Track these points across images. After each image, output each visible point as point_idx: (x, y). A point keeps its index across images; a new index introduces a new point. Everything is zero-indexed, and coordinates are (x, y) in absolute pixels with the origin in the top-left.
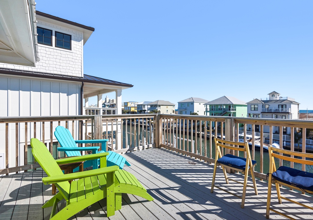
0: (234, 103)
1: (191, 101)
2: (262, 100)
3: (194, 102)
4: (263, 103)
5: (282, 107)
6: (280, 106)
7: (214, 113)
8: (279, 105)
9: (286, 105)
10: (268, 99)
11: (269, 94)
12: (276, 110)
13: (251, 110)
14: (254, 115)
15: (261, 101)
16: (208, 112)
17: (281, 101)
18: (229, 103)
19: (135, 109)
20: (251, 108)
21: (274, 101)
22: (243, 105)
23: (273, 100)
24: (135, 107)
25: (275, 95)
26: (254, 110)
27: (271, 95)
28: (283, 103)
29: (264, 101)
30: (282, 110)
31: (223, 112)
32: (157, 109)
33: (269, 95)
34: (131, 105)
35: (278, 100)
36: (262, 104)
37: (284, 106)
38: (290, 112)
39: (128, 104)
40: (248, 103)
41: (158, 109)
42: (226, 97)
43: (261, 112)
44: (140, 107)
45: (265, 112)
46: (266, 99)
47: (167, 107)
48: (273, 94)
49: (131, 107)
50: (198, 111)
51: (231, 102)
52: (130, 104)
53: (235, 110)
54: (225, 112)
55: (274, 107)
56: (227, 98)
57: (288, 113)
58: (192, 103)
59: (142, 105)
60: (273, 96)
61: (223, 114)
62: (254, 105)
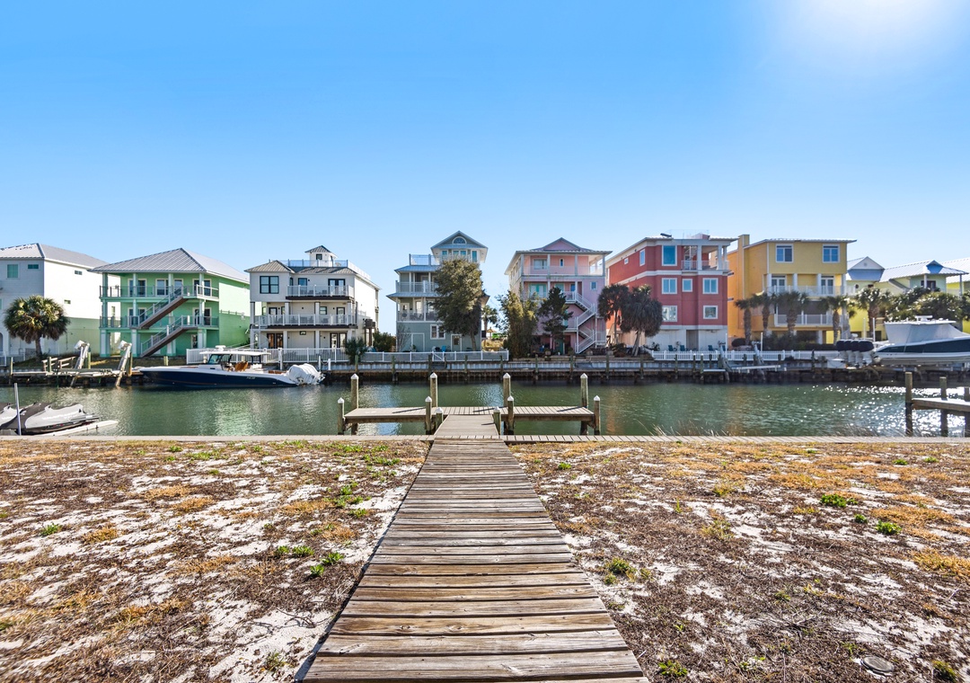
0: (210, 269)
1: (29, 253)
2: (291, 265)
4: (293, 272)
5: (337, 284)
6: (333, 283)
7: (137, 304)
8: (329, 280)
9: (344, 280)
10: (306, 265)
11: (310, 251)
12: (324, 291)
13: (260, 292)
15: (288, 266)
16: (114, 300)
17: (334, 270)
18: (191, 268)
20: (261, 285)
21: (320, 271)
23: (318, 267)
25: (323, 254)
26: (270, 292)
27: (314, 254)
28: (337, 275)
29: (296, 269)
30: (336, 290)
31: (171, 300)
33: (308, 254)
35: (328, 268)
36: (290, 274)
37: (341, 283)
38: (351, 295)
40: (251, 272)
42: (184, 252)
43: (287, 298)
45: (297, 298)
46: (300, 264)
48: (319, 252)
51: (199, 265)
53: (216, 294)
54: (177, 299)
55: (317, 284)
56: (189, 256)
57: (348, 298)
60: (319, 257)
61: (169, 305)
62: (269, 277)
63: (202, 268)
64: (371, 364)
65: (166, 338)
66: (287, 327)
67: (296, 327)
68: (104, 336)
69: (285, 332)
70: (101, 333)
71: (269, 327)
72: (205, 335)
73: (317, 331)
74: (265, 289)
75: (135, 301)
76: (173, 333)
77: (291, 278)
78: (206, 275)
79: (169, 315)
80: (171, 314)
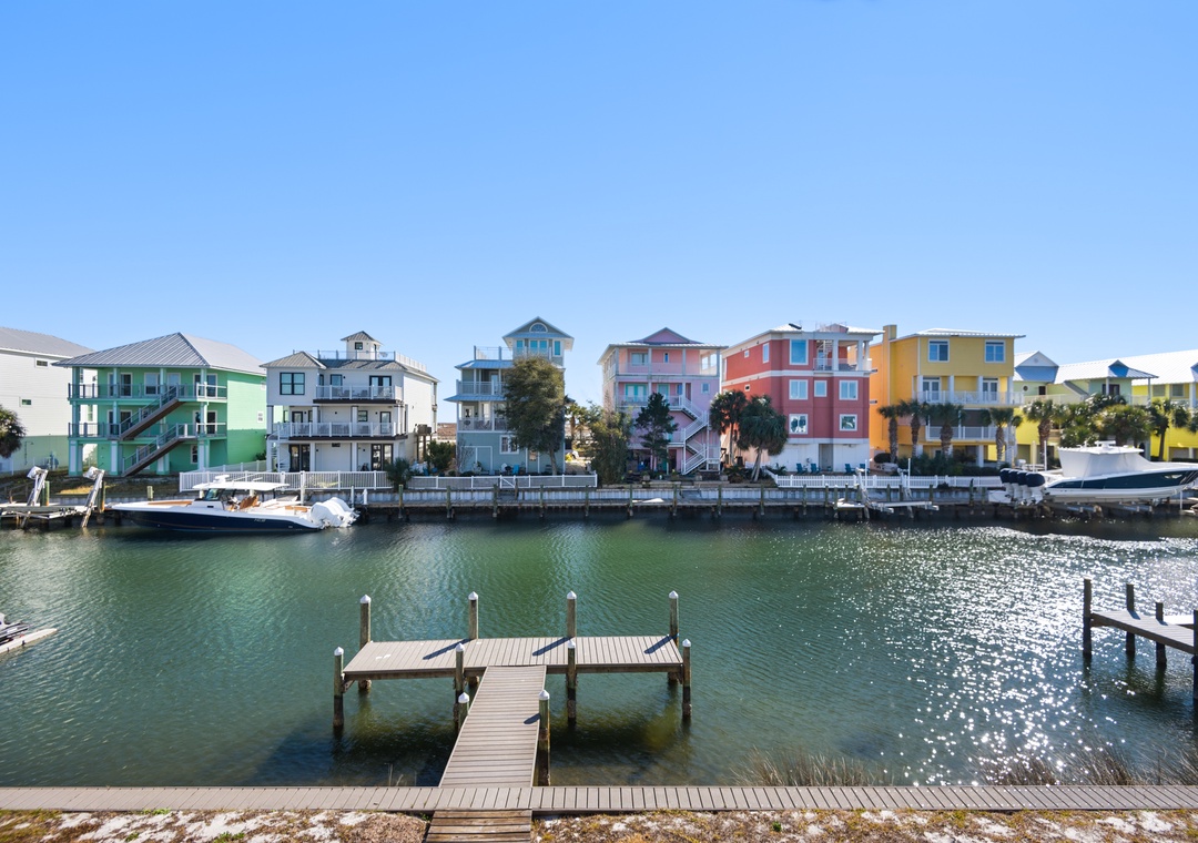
0: (215, 363)
2: (322, 358)
4: (323, 367)
5: (381, 383)
6: (375, 381)
7: (119, 406)
8: (371, 377)
9: (390, 377)
10: (343, 356)
11: (347, 339)
12: (364, 392)
13: (280, 393)
14: (293, 413)
15: (319, 360)
16: (90, 402)
17: (378, 364)
18: (190, 361)
20: (281, 384)
21: (358, 364)
22: (263, 378)
23: (356, 360)
25: (364, 343)
26: (293, 393)
27: (352, 343)
28: (382, 371)
29: (328, 363)
30: (380, 391)
31: (164, 402)
33: (345, 343)
35: (370, 361)
36: (320, 369)
37: (386, 381)
38: (397, 397)
40: (268, 367)
42: (183, 337)
43: (315, 401)
45: (328, 401)
46: (333, 357)
48: (359, 341)
50: (28, 403)
51: (201, 358)
53: (224, 393)
54: (171, 403)
55: (355, 382)
56: (188, 344)
57: (394, 401)
60: (358, 346)
61: (162, 408)
62: (293, 374)
63: (204, 362)
64: (421, 491)
65: (155, 453)
66: (315, 438)
67: (327, 438)
68: (74, 449)
69: (312, 445)
70: (70, 445)
71: (291, 439)
72: (208, 447)
73: (355, 443)
74: (287, 389)
75: (115, 404)
76: (166, 446)
77: (321, 375)
78: (209, 370)
79: (161, 421)
80: (164, 421)
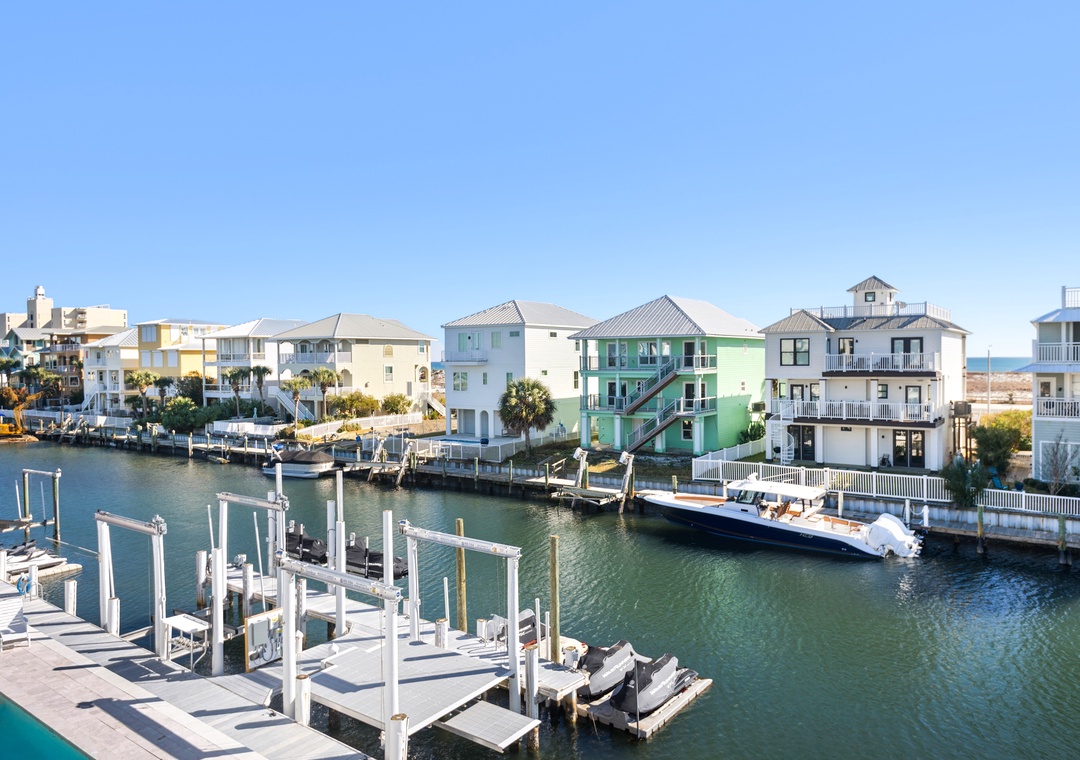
0: (710, 330)
1: (511, 318)
2: (825, 316)
3: (523, 325)
4: (832, 330)
5: (907, 349)
6: (900, 344)
7: (621, 379)
8: (893, 340)
9: (921, 339)
10: (850, 314)
11: (855, 289)
12: (884, 361)
13: (781, 365)
14: (792, 386)
15: (821, 319)
16: (593, 374)
17: (902, 320)
18: (684, 330)
19: (205, 364)
20: (781, 353)
21: (875, 323)
22: (745, 340)
23: (871, 318)
24: (204, 352)
25: (878, 292)
26: (795, 364)
27: (861, 294)
28: (909, 331)
29: (834, 322)
30: (907, 361)
31: (663, 375)
32: (333, 365)
33: (852, 294)
34: (184, 338)
35: (889, 319)
36: (829, 333)
37: (915, 343)
38: (936, 369)
39: (164, 332)
40: (766, 331)
41: (339, 362)
42: (670, 301)
43: (824, 374)
44: (238, 349)
45: (840, 374)
46: (840, 314)
47: (389, 353)
48: (871, 288)
49: (179, 352)
50: (545, 373)
51: (695, 325)
52: (175, 333)
53: (714, 362)
54: (670, 375)
55: (873, 348)
56: (678, 308)
57: (932, 374)
58: (517, 332)
59: (246, 340)
60: (870, 296)
61: (660, 383)
62: (795, 340)
63: (698, 328)
64: (997, 512)
65: (656, 429)
66: (824, 421)
67: (839, 421)
68: (584, 420)
69: (819, 428)
70: (582, 417)
71: (795, 420)
73: (874, 430)
74: (788, 359)
75: (618, 377)
76: (665, 423)
77: (829, 340)
78: (703, 337)
79: (658, 395)
80: (660, 395)
